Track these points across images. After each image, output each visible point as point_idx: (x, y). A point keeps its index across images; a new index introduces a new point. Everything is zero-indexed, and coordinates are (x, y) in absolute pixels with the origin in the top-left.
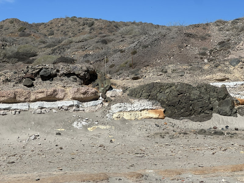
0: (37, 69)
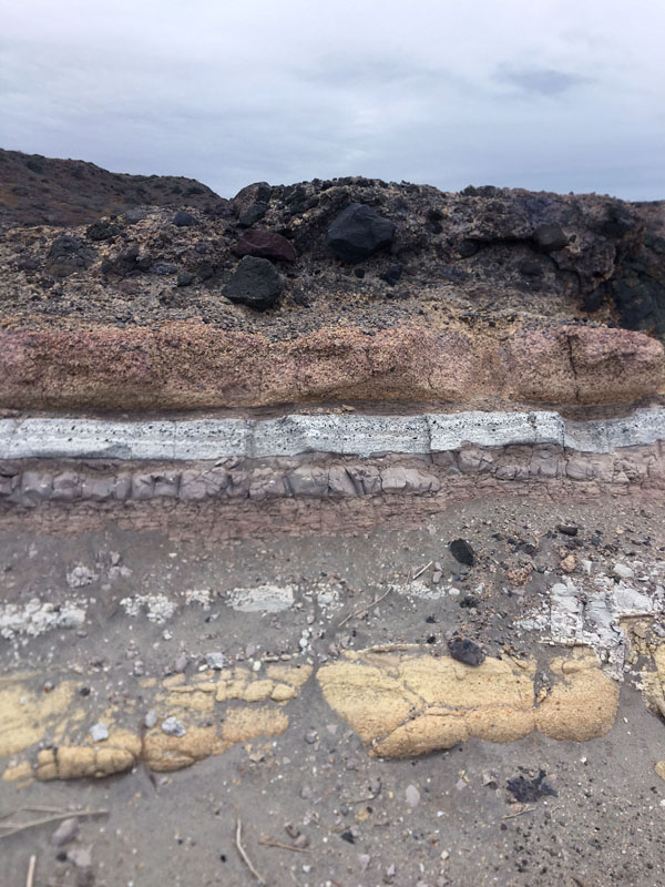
0: (314, 204)
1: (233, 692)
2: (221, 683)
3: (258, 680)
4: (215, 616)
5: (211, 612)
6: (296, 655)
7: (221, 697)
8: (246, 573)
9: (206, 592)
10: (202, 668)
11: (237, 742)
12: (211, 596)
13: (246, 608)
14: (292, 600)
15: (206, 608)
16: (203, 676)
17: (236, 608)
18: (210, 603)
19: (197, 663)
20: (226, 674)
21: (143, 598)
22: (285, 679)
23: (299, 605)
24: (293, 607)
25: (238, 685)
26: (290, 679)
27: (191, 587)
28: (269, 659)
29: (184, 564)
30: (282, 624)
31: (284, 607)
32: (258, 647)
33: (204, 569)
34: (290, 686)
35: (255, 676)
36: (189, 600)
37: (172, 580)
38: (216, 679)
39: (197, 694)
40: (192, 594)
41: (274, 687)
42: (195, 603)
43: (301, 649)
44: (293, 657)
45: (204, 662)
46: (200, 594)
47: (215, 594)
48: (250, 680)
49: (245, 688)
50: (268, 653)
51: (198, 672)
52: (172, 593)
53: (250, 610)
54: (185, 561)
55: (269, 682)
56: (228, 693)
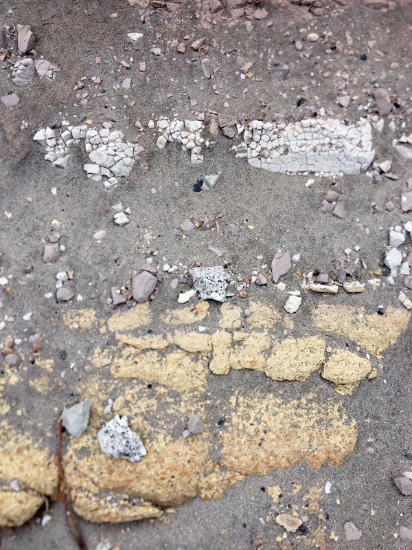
1: (244, 358)
2: (220, 337)
3: (296, 334)
4: (212, 179)
5: (204, 168)
6: (374, 282)
7: (219, 366)
8: (276, 83)
9: (195, 125)
10: (184, 297)
11: (251, 475)
12: (205, 134)
13: (275, 164)
14: (369, 154)
15: (196, 158)
16: (186, 316)
17: (254, 163)
18: (205, 150)
19: (174, 284)
20: (230, 315)
21: (76, 131)
22: (352, 337)
23: (385, 165)
24: (371, 167)
25: (256, 342)
26: (361, 337)
27: (166, 110)
28: (318, 287)
29: (156, 56)
30: (348, 207)
31: (351, 168)
32: (297, 257)
33: (193, 70)
34: (362, 354)
35: (289, 324)
36: (162, 140)
37: (132, 92)
38: (211, 324)
39: (173, 356)
40: (170, 127)
41: (328, 355)
42: (174, 146)
43: (386, 270)
44: (368, 287)
45: (189, 283)
46: (185, 128)
47: (213, 128)
48: (278, 331)
49: (268, 352)
50: (316, 274)
51: (176, 305)
52: (131, 122)
53: (282, 169)
54: (157, 51)
55: (318, 342)
56: (234, 359)
